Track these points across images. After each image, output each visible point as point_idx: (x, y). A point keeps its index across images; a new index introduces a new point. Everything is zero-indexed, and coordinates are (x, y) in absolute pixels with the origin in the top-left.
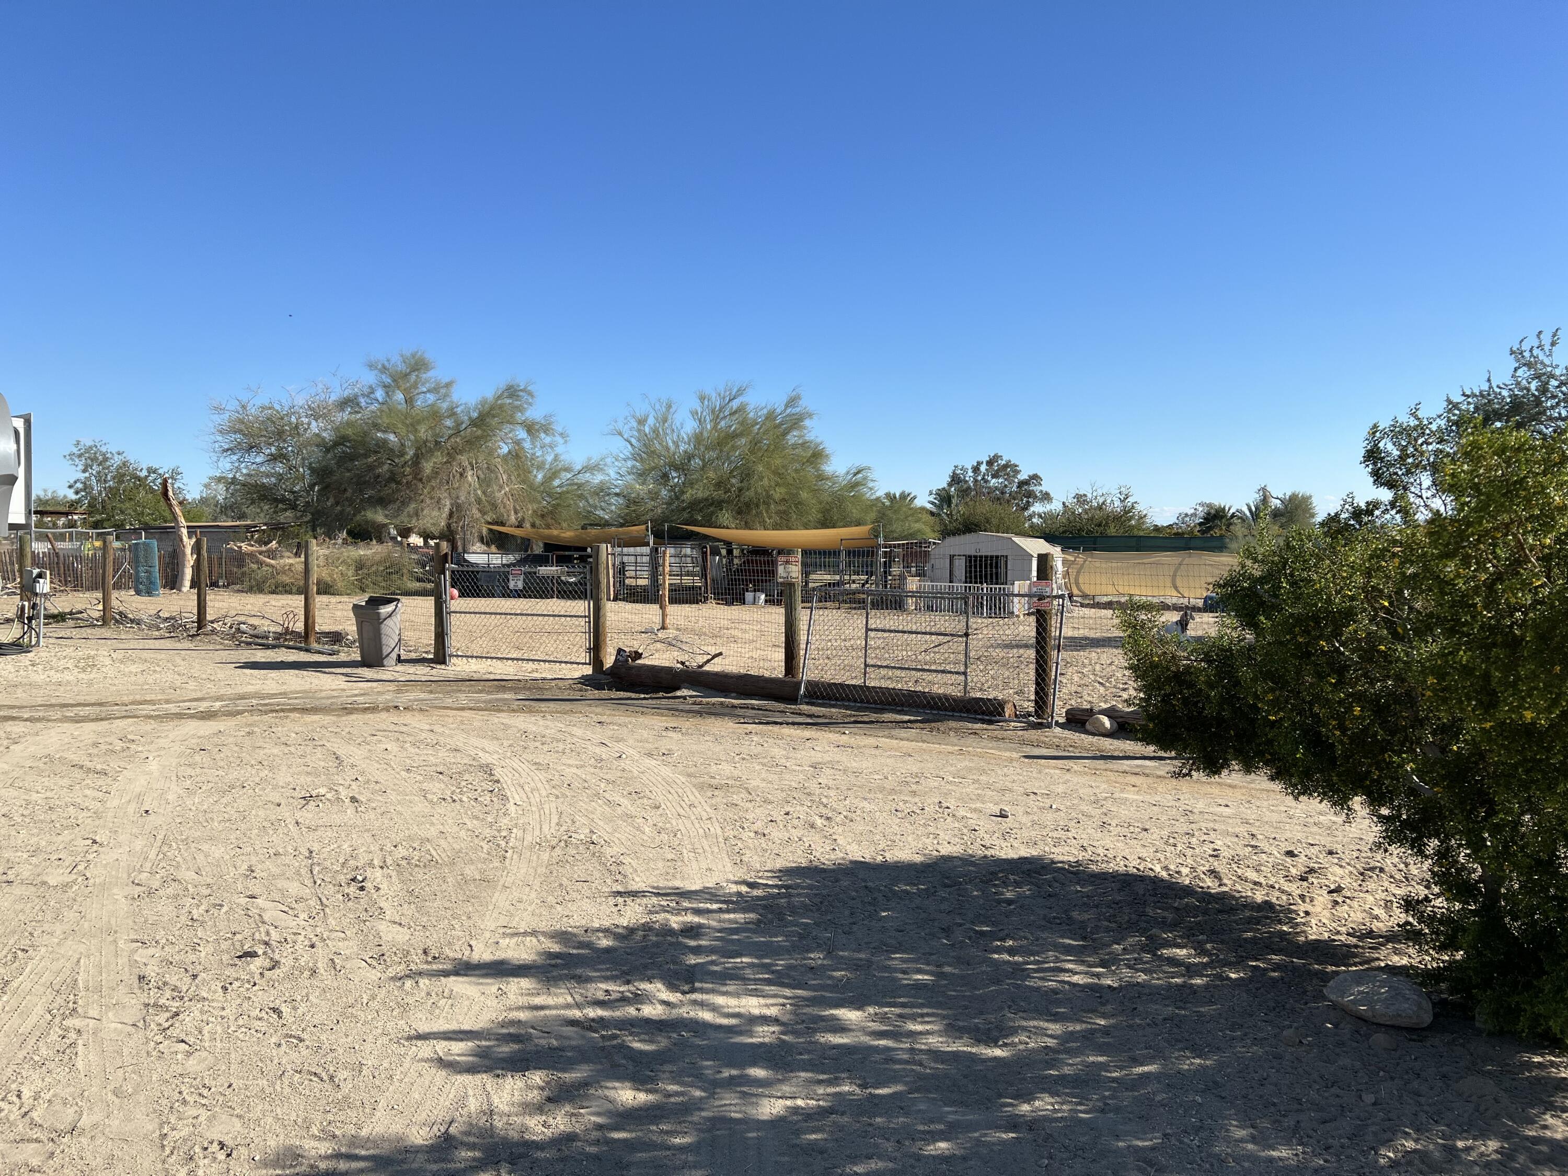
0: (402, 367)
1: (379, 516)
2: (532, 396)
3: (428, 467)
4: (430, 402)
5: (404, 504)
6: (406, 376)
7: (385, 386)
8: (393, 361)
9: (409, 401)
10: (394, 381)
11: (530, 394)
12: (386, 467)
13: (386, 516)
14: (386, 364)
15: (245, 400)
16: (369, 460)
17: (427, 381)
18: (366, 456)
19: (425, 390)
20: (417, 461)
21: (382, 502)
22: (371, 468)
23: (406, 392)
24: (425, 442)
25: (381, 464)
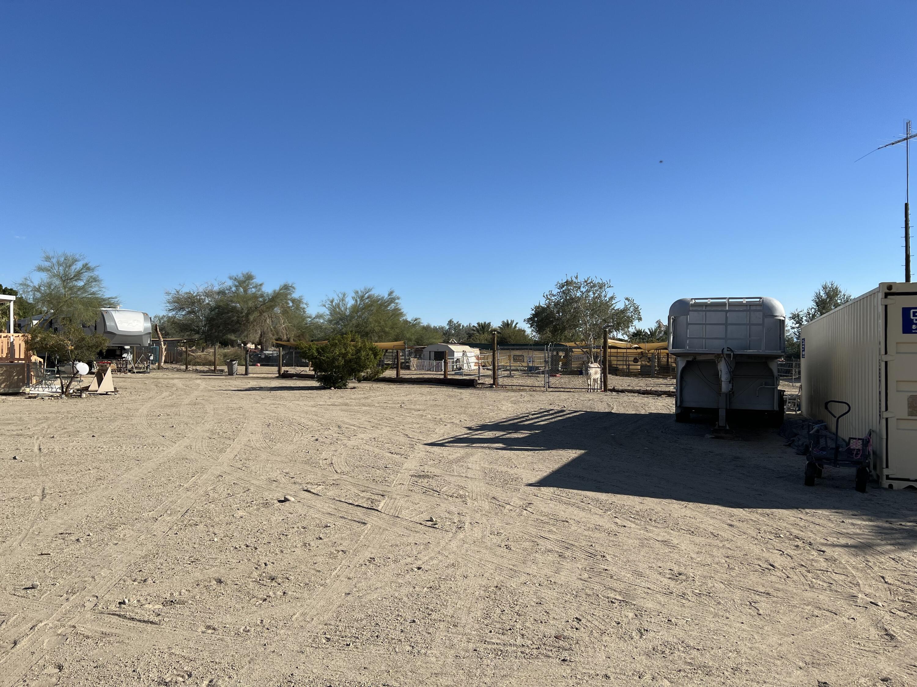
0: (242, 279)
1: (232, 337)
2: (294, 289)
3: (251, 318)
4: (253, 292)
5: (243, 332)
6: (244, 282)
7: (236, 286)
8: (239, 276)
9: (245, 291)
10: (239, 284)
11: (293, 288)
12: (235, 318)
13: (235, 337)
14: (236, 277)
15: (178, 290)
16: (229, 315)
17: (253, 283)
18: (228, 313)
19: (251, 287)
20: (248, 315)
21: (234, 331)
22: (229, 318)
23: (244, 288)
24: (251, 308)
25: (234, 317)
